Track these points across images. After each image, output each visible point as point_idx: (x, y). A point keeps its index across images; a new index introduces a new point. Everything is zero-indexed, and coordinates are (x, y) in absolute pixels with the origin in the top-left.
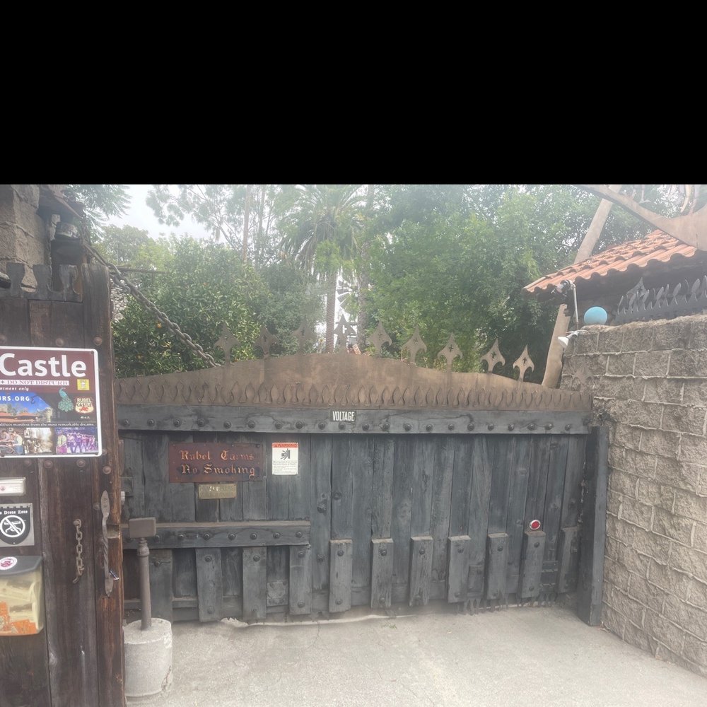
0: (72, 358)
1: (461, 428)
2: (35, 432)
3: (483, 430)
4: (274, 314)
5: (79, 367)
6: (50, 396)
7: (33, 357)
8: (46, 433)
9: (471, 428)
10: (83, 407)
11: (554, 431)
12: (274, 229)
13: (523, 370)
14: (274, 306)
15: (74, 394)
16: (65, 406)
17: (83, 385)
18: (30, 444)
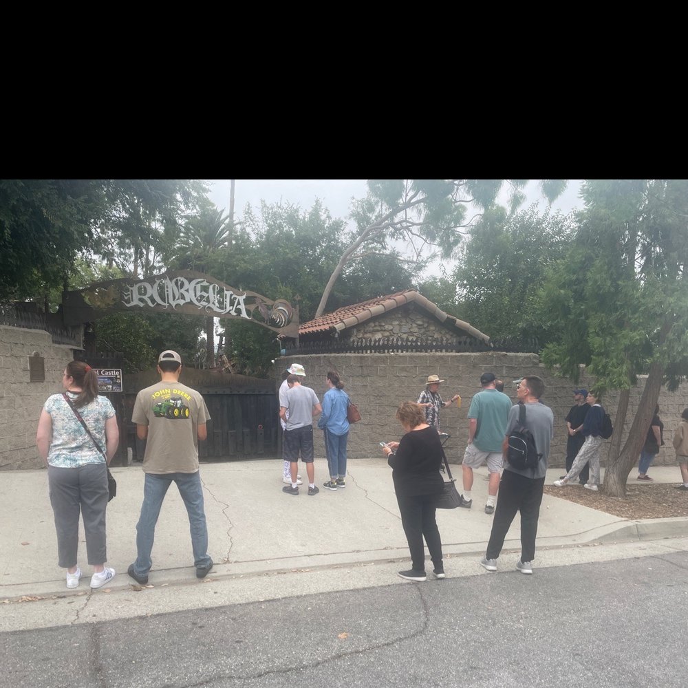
0: (116, 371)
1: (228, 392)
2: (108, 386)
3: (236, 393)
4: (162, 332)
5: (117, 373)
6: (111, 379)
7: (108, 371)
8: (111, 386)
9: (231, 392)
10: (118, 381)
11: (262, 393)
12: (159, 262)
13: (247, 372)
14: (162, 325)
15: (116, 378)
16: (115, 381)
17: (118, 377)
18: (108, 389)
